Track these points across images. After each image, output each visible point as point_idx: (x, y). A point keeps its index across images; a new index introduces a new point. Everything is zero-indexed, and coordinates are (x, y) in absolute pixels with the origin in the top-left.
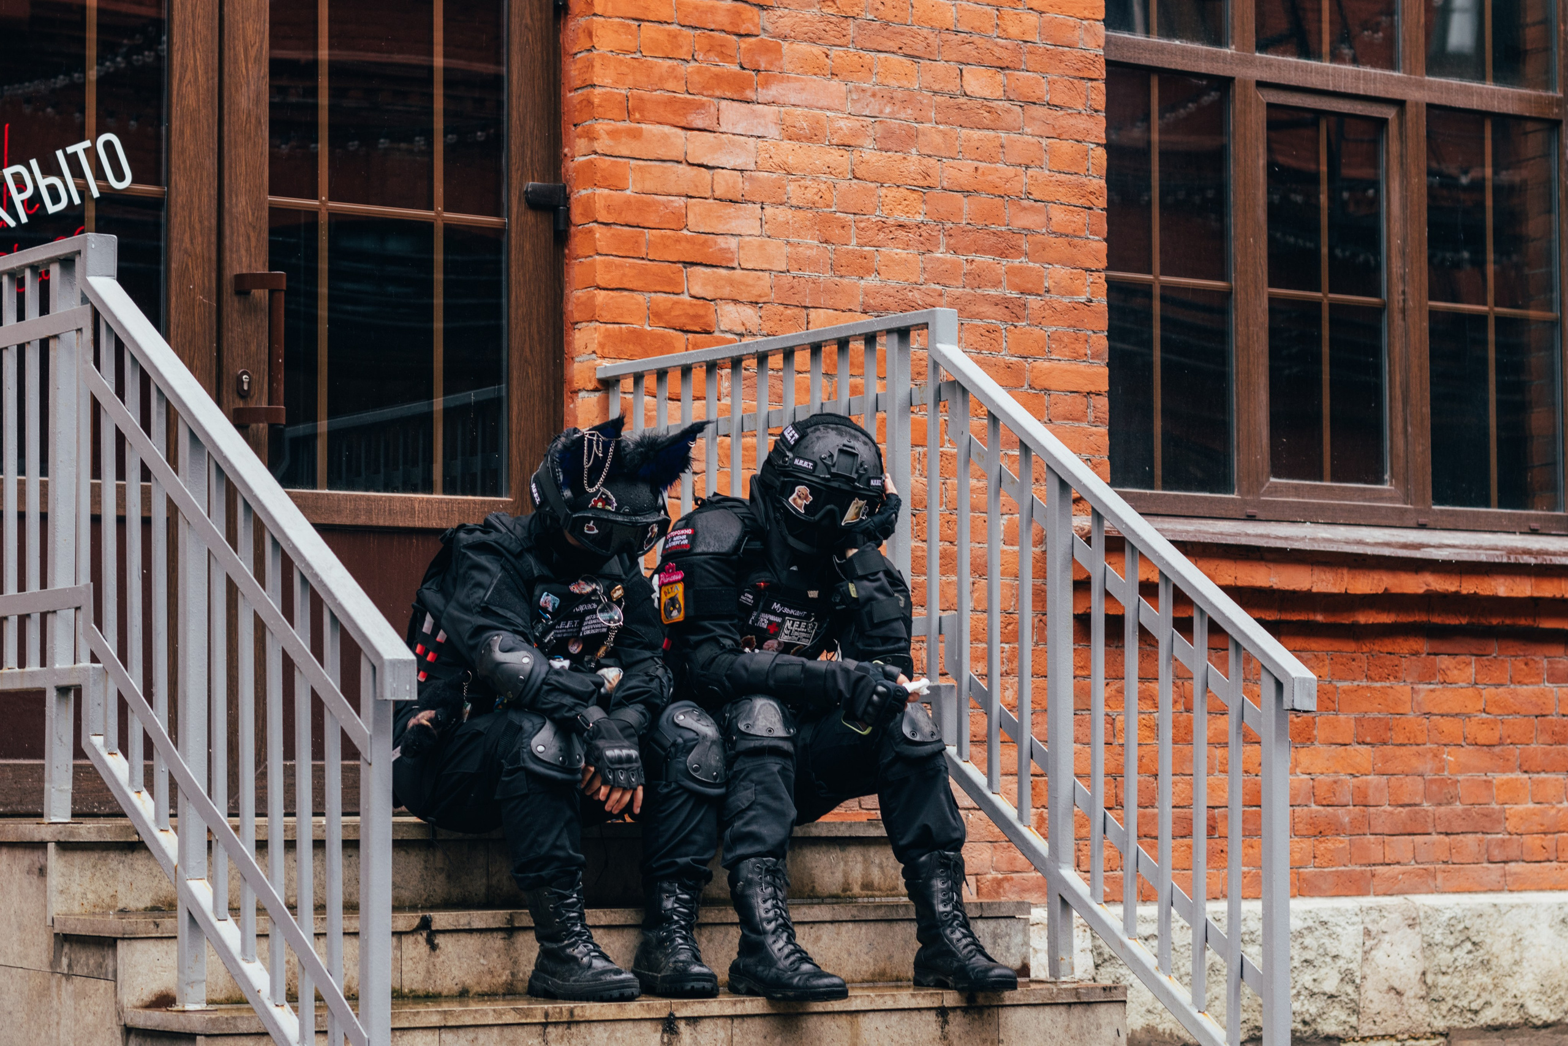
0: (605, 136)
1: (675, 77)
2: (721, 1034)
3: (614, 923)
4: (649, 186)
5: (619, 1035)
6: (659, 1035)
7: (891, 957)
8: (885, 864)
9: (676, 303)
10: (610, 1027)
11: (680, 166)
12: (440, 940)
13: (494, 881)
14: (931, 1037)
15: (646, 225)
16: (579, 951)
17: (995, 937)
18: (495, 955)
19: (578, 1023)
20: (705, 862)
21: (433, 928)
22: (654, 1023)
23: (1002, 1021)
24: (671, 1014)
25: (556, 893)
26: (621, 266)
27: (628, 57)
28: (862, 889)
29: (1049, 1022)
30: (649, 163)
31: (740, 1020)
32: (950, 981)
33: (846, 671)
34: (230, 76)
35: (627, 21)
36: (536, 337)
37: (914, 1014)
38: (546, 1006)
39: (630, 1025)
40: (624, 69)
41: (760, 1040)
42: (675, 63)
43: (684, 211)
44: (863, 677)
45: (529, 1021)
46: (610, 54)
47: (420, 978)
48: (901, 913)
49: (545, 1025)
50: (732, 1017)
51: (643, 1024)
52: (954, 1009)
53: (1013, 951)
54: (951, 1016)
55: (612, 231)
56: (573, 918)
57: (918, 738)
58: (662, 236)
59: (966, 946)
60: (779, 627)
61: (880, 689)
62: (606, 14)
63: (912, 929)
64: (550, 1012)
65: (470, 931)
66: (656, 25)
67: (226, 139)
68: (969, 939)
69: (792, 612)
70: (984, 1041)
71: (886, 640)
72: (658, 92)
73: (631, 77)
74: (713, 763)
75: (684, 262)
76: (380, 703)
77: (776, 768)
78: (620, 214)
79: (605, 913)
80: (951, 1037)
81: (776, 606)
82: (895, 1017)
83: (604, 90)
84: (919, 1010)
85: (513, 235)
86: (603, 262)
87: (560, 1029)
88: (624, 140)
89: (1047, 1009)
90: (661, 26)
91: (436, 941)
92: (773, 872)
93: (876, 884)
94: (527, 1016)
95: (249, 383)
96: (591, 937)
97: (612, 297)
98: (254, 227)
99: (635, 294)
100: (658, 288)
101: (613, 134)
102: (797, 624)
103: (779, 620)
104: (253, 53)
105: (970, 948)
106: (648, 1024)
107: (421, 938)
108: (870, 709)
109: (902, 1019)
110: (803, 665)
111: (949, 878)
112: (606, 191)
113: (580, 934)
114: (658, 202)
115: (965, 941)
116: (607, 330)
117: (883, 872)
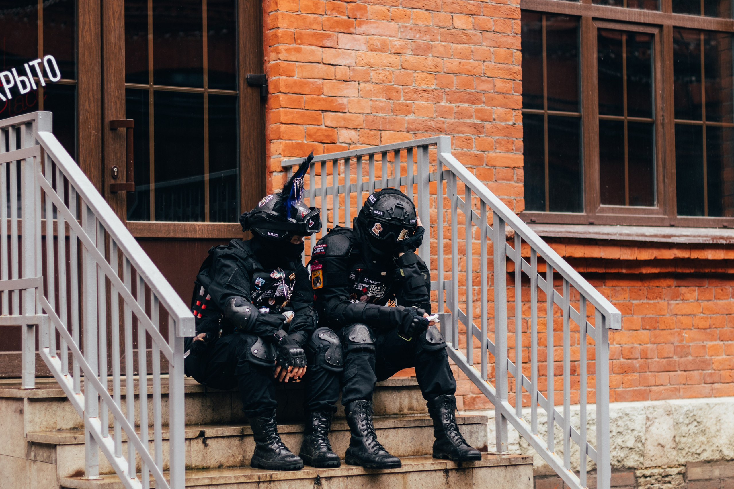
0: (284, 51)
1: (317, 23)
2: (342, 485)
3: (291, 432)
4: (305, 74)
5: (293, 486)
6: (312, 486)
7: (422, 444)
8: (419, 398)
9: (318, 130)
10: (289, 483)
11: (320, 65)
12: (209, 442)
13: (235, 411)
14: (441, 483)
15: (304, 93)
16: (275, 446)
17: (471, 433)
18: (235, 448)
19: (274, 481)
20: (333, 403)
21: (206, 436)
22: (310, 480)
23: (474, 474)
24: (318, 476)
25: (263, 419)
26: (292, 113)
27: (295, 14)
28: (408, 410)
29: (497, 474)
30: (305, 64)
31: (350, 478)
32: (450, 456)
33: (399, 311)
34: (106, 27)
36: (252, 146)
37: (433, 472)
38: (259, 474)
39: (299, 481)
40: (293, 20)
41: (360, 487)
42: (317, 16)
43: (322, 86)
44: (407, 314)
45: (251, 481)
46: (286, 13)
47: (200, 459)
48: (427, 423)
49: (259, 483)
50: (347, 477)
51: (305, 481)
52: (451, 470)
53: (479, 439)
54: (450, 473)
55: (288, 97)
56: (272, 430)
57: (433, 342)
58: (312, 98)
59: (457, 440)
60: (368, 289)
61: (416, 320)
63: (432, 431)
64: (261, 476)
65: (223, 437)
67: (105, 57)
68: (459, 437)
69: (374, 282)
70: (466, 484)
71: (418, 296)
72: (309, 30)
73: (296, 23)
74: (337, 356)
75: (322, 110)
76: (178, 339)
77: (367, 358)
78: (291, 88)
79: (287, 427)
80: (450, 483)
81: (366, 280)
82: (424, 474)
83: (283, 30)
84: (435, 470)
85: (241, 99)
86: (284, 111)
87: (266, 484)
88: (293, 53)
89: (496, 468)
91: (207, 442)
92: (366, 407)
93: (415, 407)
94: (250, 479)
95: (117, 172)
96: (280, 439)
97: (288, 128)
98: (119, 98)
99: (299, 126)
100: (310, 123)
101: (288, 50)
102: (376, 288)
103: (367, 286)
104: (117, 16)
105: (459, 441)
106: (307, 481)
107: (200, 441)
108: (411, 329)
109: (427, 475)
110: (379, 309)
111: (448, 407)
112: (285, 78)
113: (275, 438)
114: (310, 82)
115: (456, 438)
116: (286, 143)
117: (418, 402)
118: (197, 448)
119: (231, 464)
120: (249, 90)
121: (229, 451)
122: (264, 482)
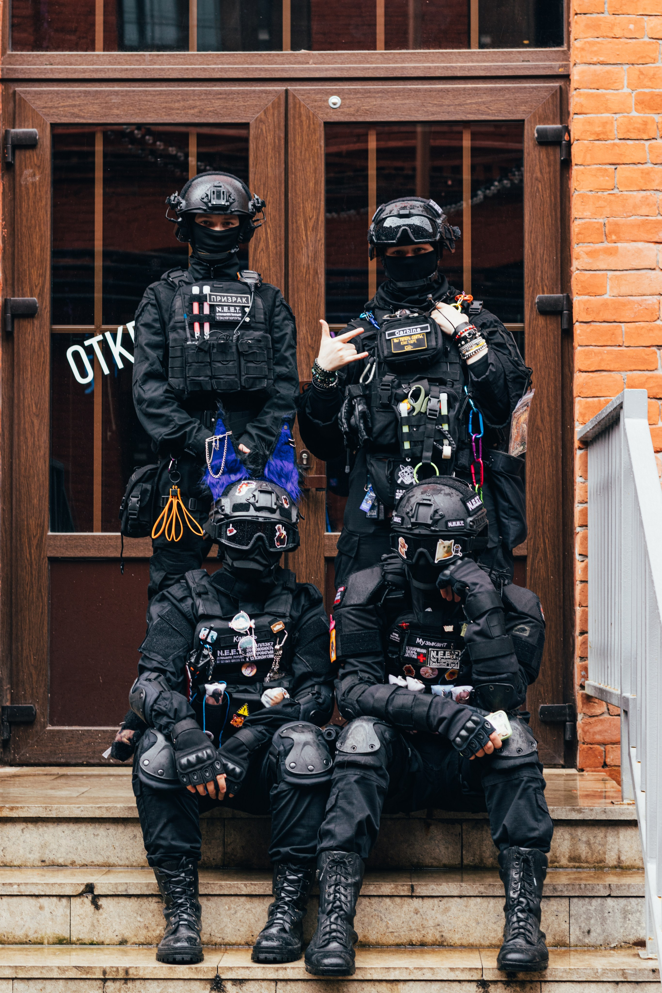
0: (585, 256)
1: (648, 204)
3: (254, 893)
4: (624, 290)
5: (170, 990)
8: (592, 842)
9: (651, 377)
10: (163, 984)
11: (653, 272)
12: (102, 902)
13: (229, 849)
15: (622, 320)
17: (625, 912)
18: (150, 915)
19: (133, 980)
21: (96, 893)
22: (203, 983)
24: (217, 976)
26: (600, 353)
27: (606, 193)
28: (569, 861)
30: (625, 272)
31: (283, 983)
34: (293, 242)
35: (604, 167)
38: (104, 966)
39: (181, 982)
40: (601, 203)
42: (648, 193)
43: (657, 307)
45: (89, 976)
46: (590, 193)
47: (87, 930)
49: (105, 980)
50: (276, 981)
51: (193, 983)
52: (495, 982)
53: (643, 925)
54: (492, 988)
55: (591, 328)
56: (178, 892)
57: (504, 754)
58: (637, 328)
59: (517, 929)
60: (426, 656)
62: (585, 163)
64: (108, 970)
65: (129, 896)
66: (631, 166)
67: (290, 288)
68: (522, 923)
69: (433, 644)
72: (633, 218)
73: (608, 209)
75: (658, 346)
77: (354, 778)
78: (598, 313)
79: (245, 885)
81: (419, 641)
82: (435, 986)
83: (583, 221)
84: (460, 981)
86: (584, 351)
87: (118, 984)
88: (601, 257)
90: (635, 166)
91: (100, 903)
92: (340, 863)
93: (583, 857)
95: (308, 459)
97: (592, 378)
98: (313, 348)
99: (612, 373)
100: (633, 368)
101: (590, 254)
102: (441, 653)
103: (424, 651)
104: (311, 224)
105: (520, 931)
106: (198, 983)
107: (87, 900)
110: (415, 695)
112: (586, 297)
114: (633, 302)
115: (517, 925)
116: (587, 403)
117: (590, 848)
118: (81, 912)
119: (142, 940)
120: (541, 321)
121: (139, 918)
122: (114, 980)
